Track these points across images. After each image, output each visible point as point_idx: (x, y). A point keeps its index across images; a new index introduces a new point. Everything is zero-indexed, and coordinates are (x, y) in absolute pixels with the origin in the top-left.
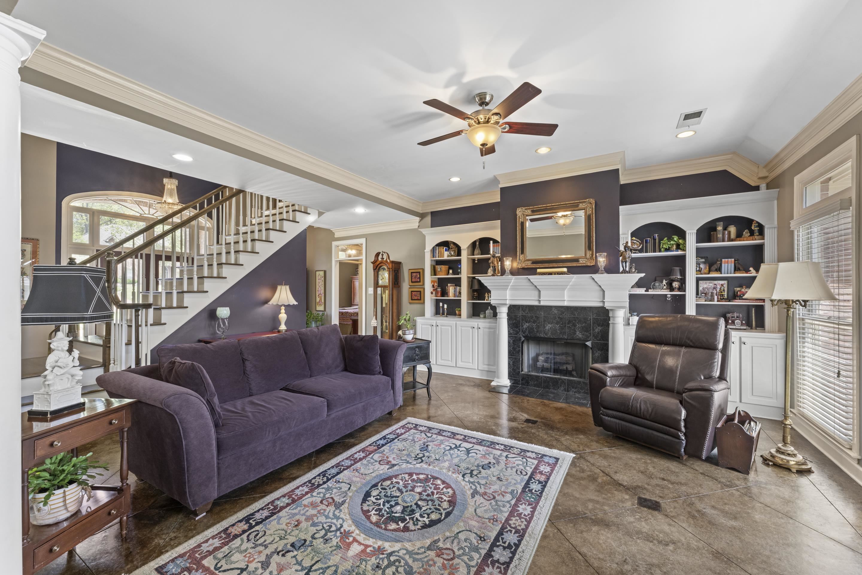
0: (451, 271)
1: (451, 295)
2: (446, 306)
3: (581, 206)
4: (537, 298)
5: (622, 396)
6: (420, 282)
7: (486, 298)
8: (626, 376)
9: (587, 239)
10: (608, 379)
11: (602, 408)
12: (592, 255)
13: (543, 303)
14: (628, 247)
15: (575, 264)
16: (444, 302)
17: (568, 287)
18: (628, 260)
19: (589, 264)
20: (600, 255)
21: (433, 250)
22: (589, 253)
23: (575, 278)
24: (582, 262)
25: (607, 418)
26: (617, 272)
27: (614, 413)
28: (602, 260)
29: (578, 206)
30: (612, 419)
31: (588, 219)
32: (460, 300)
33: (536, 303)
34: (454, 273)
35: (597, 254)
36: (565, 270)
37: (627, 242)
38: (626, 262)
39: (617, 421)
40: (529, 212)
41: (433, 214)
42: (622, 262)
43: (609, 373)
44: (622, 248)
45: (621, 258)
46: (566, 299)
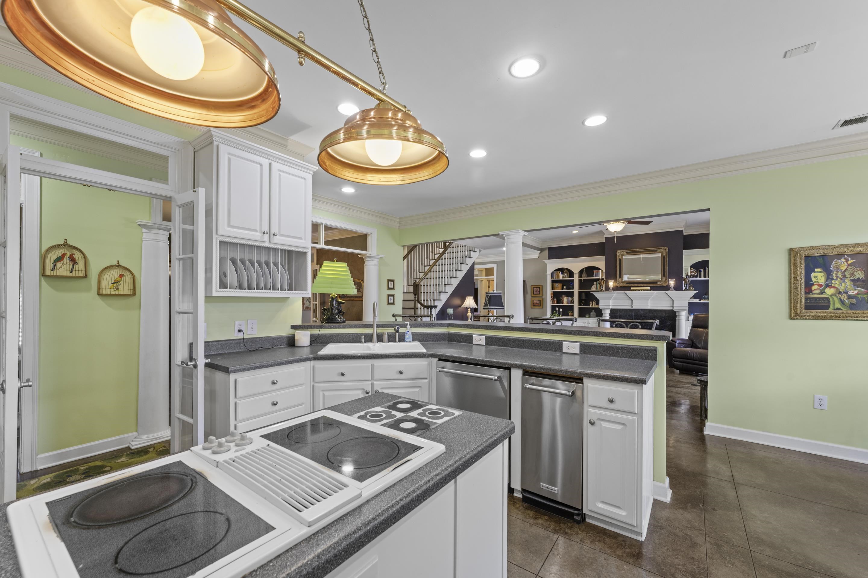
0: (565, 287)
1: (565, 302)
2: (561, 310)
3: (659, 250)
4: (630, 304)
5: (685, 351)
6: (540, 294)
7: (591, 305)
8: (686, 344)
9: (662, 270)
10: (677, 344)
11: (674, 358)
12: (666, 279)
13: (634, 308)
14: (688, 276)
15: (655, 285)
16: (560, 307)
17: (651, 298)
18: (688, 283)
19: (664, 285)
20: (671, 280)
21: (552, 274)
22: (664, 279)
23: (655, 293)
24: (659, 284)
25: (676, 363)
26: (681, 290)
27: (680, 360)
28: (672, 283)
29: (657, 251)
30: (679, 363)
31: (664, 258)
32: (573, 306)
33: (630, 308)
34: (567, 289)
35: (669, 280)
36: (649, 288)
37: (688, 273)
38: (687, 284)
39: (682, 364)
40: (625, 253)
41: (550, 249)
42: (685, 284)
43: (677, 342)
44: (684, 276)
45: (684, 282)
46: (649, 305)
